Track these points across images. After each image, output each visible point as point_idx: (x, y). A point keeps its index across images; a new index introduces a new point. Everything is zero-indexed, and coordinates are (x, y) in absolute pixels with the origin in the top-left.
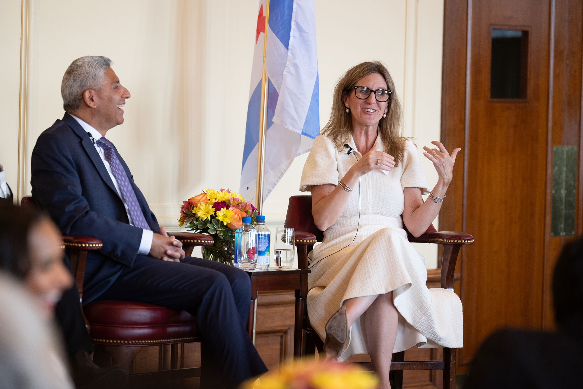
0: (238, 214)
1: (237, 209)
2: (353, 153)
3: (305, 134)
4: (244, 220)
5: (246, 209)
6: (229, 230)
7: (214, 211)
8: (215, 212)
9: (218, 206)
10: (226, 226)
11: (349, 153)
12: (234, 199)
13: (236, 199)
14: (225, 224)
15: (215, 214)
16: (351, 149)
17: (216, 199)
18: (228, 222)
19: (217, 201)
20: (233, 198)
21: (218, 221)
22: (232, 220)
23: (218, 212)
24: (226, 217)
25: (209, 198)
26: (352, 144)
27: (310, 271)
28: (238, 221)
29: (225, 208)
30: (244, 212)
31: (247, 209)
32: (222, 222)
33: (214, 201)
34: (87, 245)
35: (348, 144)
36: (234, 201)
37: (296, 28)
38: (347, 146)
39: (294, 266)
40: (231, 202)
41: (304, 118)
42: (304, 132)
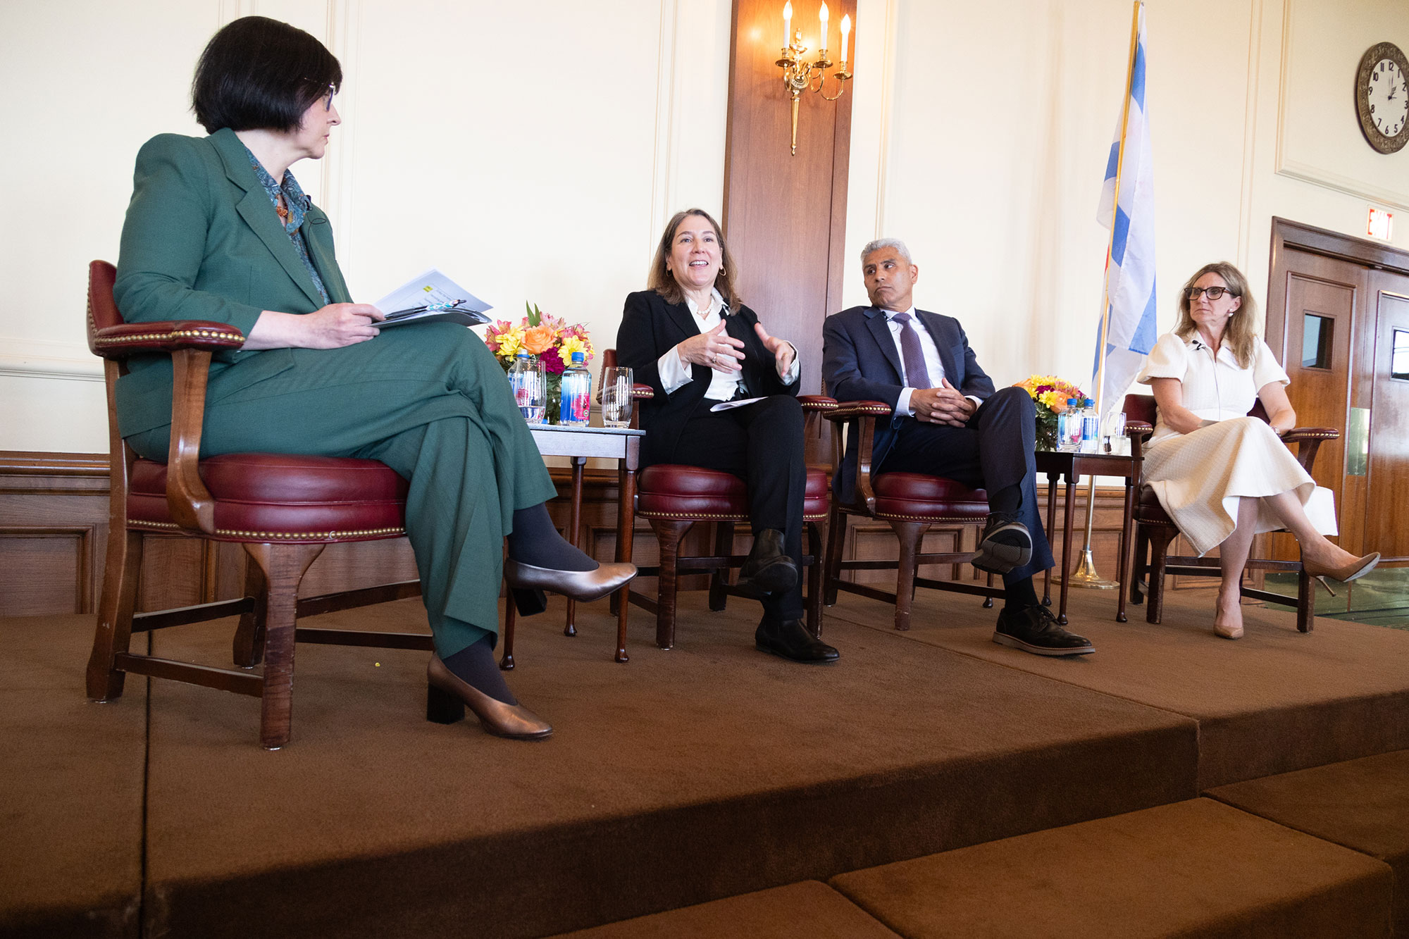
0: (1063, 397)
1: (1062, 392)
2: (1202, 348)
3: (1133, 350)
4: (1069, 402)
5: (1072, 393)
6: (1052, 413)
8: (1038, 394)
9: (1041, 389)
10: (1050, 410)
11: (1198, 349)
12: (1060, 383)
13: (1062, 383)
14: (1048, 407)
15: (1038, 396)
16: (1200, 345)
17: (1040, 383)
18: (1052, 405)
19: (1042, 384)
21: (1041, 403)
22: (1056, 403)
23: (1040, 395)
24: (1050, 399)
25: (1033, 383)
26: (1201, 342)
27: (1143, 459)
28: (1063, 404)
29: (1049, 391)
30: (1070, 396)
31: (1074, 393)
32: (1045, 405)
33: (1038, 385)
35: (1197, 341)
36: (1060, 385)
37: (1129, 257)
38: (1195, 342)
39: (1127, 452)
40: (1057, 386)
41: (1132, 335)
42: (1132, 348)
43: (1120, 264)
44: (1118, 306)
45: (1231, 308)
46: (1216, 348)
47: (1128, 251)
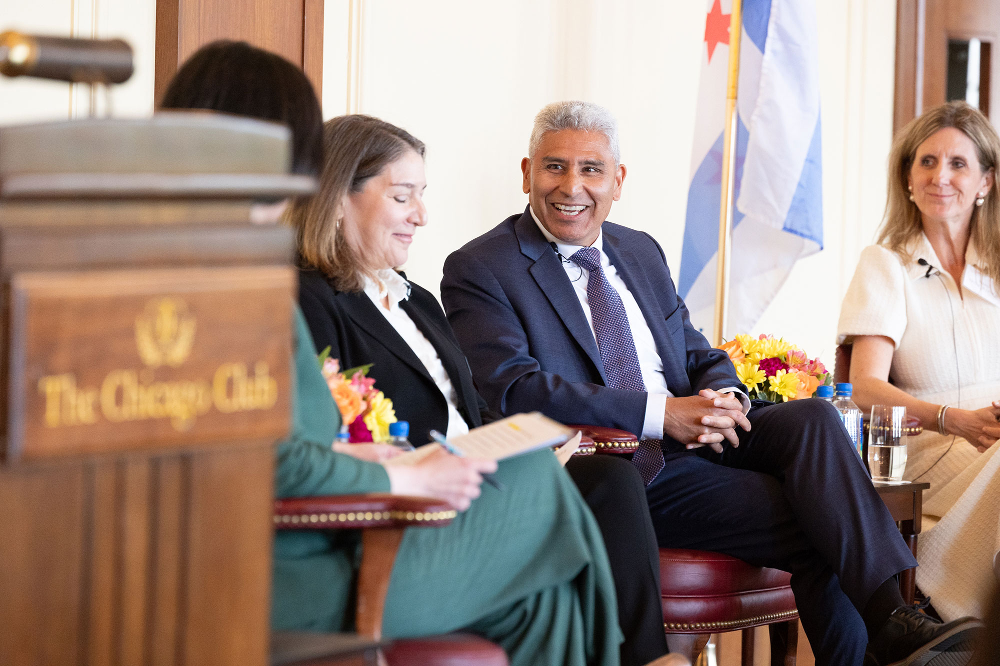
0: (804, 380)
1: (801, 372)
2: (935, 274)
3: (791, 231)
5: (814, 371)
7: (765, 376)
9: (771, 365)
11: (927, 276)
13: (797, 353)
15: (767, 381)
16: (931, 268)
17: (761, 354)
18: (790, 397)
19: (764, 357)
20: (792, 352)
21: (773, 393)
22: (798, 392)
23: (771, 378)
24: (786, 386)
25: (747, 352)
26: (933, 260)
29: (783, 370)
30: (815, 377)
32: (780, 396)
34: (610, 444)
35: (924, 258)
36: (795, 356)
38: (922, 262)
40: (791, 358)
41: (788, 201)
42: (788, 226)
43: (762, 49)
44: (759, 135)
45: (981, 190)
46: (956, 267)
47: (776, 24)
